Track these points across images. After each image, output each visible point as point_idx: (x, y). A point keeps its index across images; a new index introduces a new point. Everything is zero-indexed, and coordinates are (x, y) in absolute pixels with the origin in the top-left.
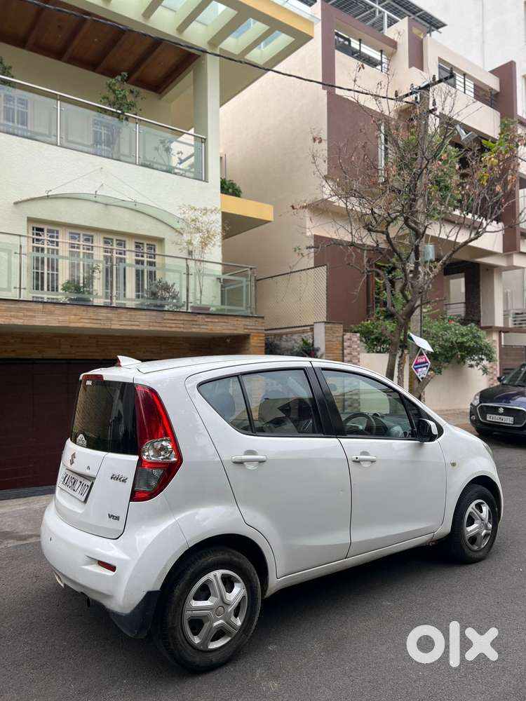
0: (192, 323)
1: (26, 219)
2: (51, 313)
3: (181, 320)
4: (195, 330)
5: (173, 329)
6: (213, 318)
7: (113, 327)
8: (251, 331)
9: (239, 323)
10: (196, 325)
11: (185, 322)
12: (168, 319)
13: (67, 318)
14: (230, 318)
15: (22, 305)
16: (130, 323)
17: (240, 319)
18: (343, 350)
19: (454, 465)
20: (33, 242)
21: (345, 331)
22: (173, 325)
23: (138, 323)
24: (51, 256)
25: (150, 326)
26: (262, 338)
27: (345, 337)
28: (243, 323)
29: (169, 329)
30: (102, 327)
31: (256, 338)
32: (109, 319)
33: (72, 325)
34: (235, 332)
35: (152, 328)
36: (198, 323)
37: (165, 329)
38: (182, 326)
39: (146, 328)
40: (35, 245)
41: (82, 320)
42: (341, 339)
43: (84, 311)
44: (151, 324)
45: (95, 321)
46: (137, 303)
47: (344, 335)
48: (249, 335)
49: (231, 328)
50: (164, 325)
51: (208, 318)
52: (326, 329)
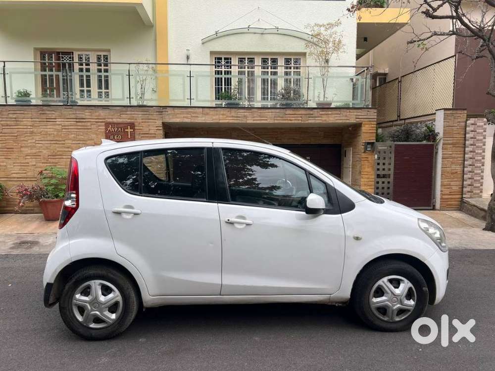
0: (308, 116)
1: (209, 53)
2: (207, 114)
3: (299, 114)
4: (311, 121)
5: (293, 122)
6: (326, 111)
7: (248, 122)
8: (362, 120)
9: (352, 114)
10: (313, 117)
11: (303, 116)
12: (290, 114)
13: (217, 117)
14: (342, 110)
15: (190, 110)
16: (259, 118)
17: (351, 111)
18: (465, 135)
19: (357, 239)
20: (216, 68)
21: (469, 116)
22: (293, 119)
23: (266, 118)
24: (227, 76)
25: (274, 120)
26: (373, 126)
27: (468, 122)
28: (355, 113)
29: (290, 122)
30: (241, 122)
31: (367, 126)
32: (245, 117)
33: (221, 121)
34: (348, 121)
35: (276, 121)
36: (314, 116)
37: (287, 122)
38: (300, 119)
39: (272, 122)
40: (217, 69)
41: (227, 118)
42: (463, 124)
43: (228, 112)
44: (276, 118)
45: (236, 118)
46: (271, 104)
47: (467, 120)
48: (361, 124)
49: (344, 118)
50: (286, 119)
51: (323, 111)
52: (445, 116)
